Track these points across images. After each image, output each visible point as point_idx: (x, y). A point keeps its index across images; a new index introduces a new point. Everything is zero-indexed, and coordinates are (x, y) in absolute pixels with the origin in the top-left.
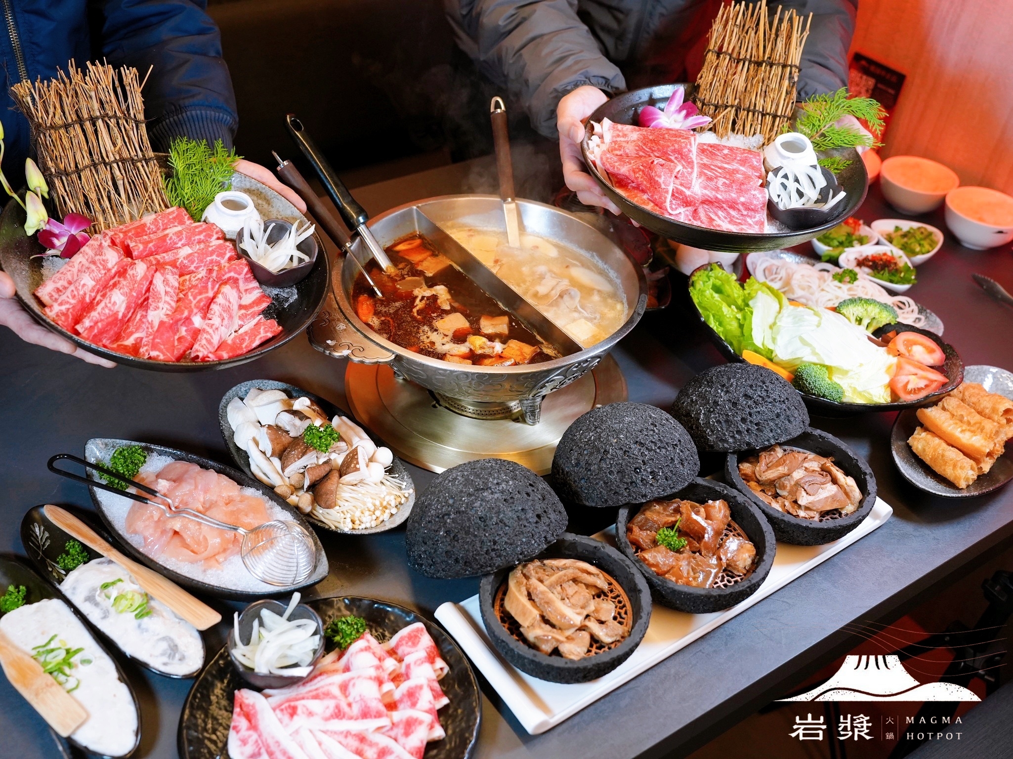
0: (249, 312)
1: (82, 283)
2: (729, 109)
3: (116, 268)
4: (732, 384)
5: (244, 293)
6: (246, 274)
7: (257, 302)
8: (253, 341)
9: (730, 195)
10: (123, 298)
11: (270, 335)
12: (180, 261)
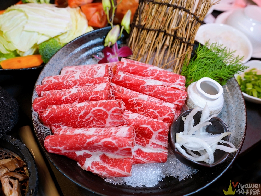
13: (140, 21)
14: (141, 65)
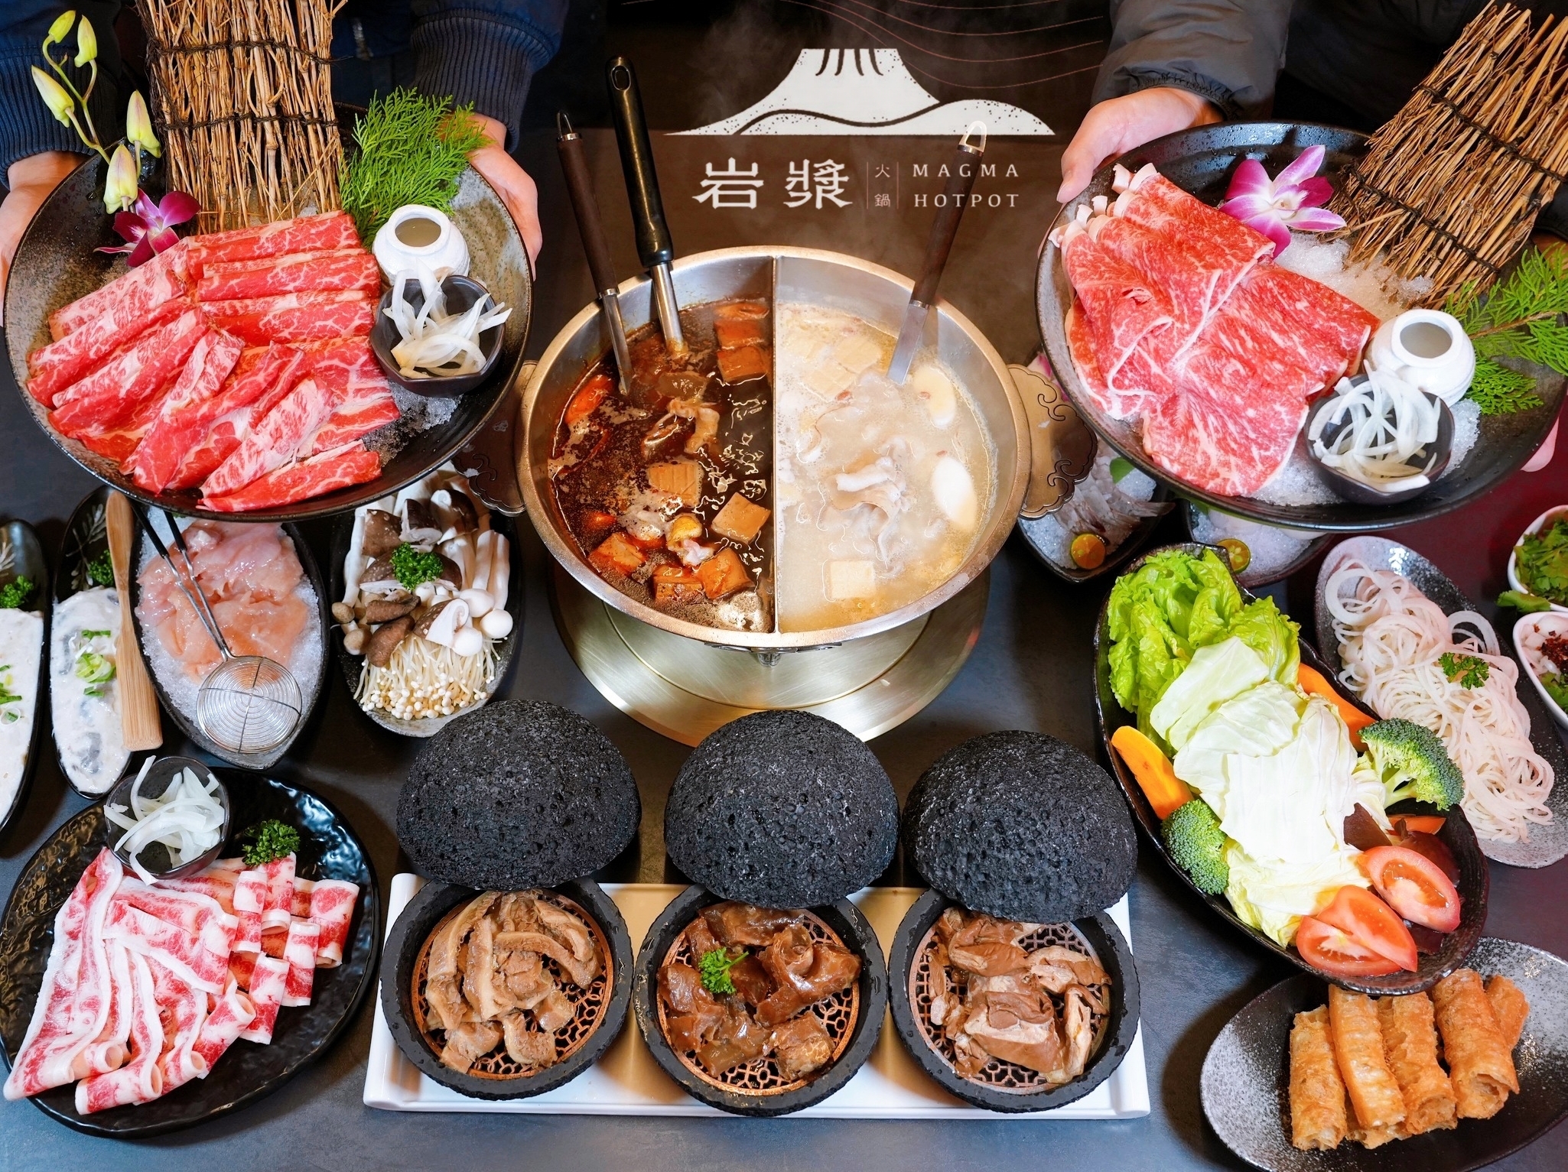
0: (341, 431)
1: (100, 324)
2: (1400, 211)
3: (158, 310)
4: (994, 792)
5: (351, 394)
6: (363, 365)
7: (366, 415)
8: (310, 487)
9: (1232, 398)
10: (137, 365)
11: (348, 481)
12: (266, 319)
13: (174, 111)
14: (239, 237)
